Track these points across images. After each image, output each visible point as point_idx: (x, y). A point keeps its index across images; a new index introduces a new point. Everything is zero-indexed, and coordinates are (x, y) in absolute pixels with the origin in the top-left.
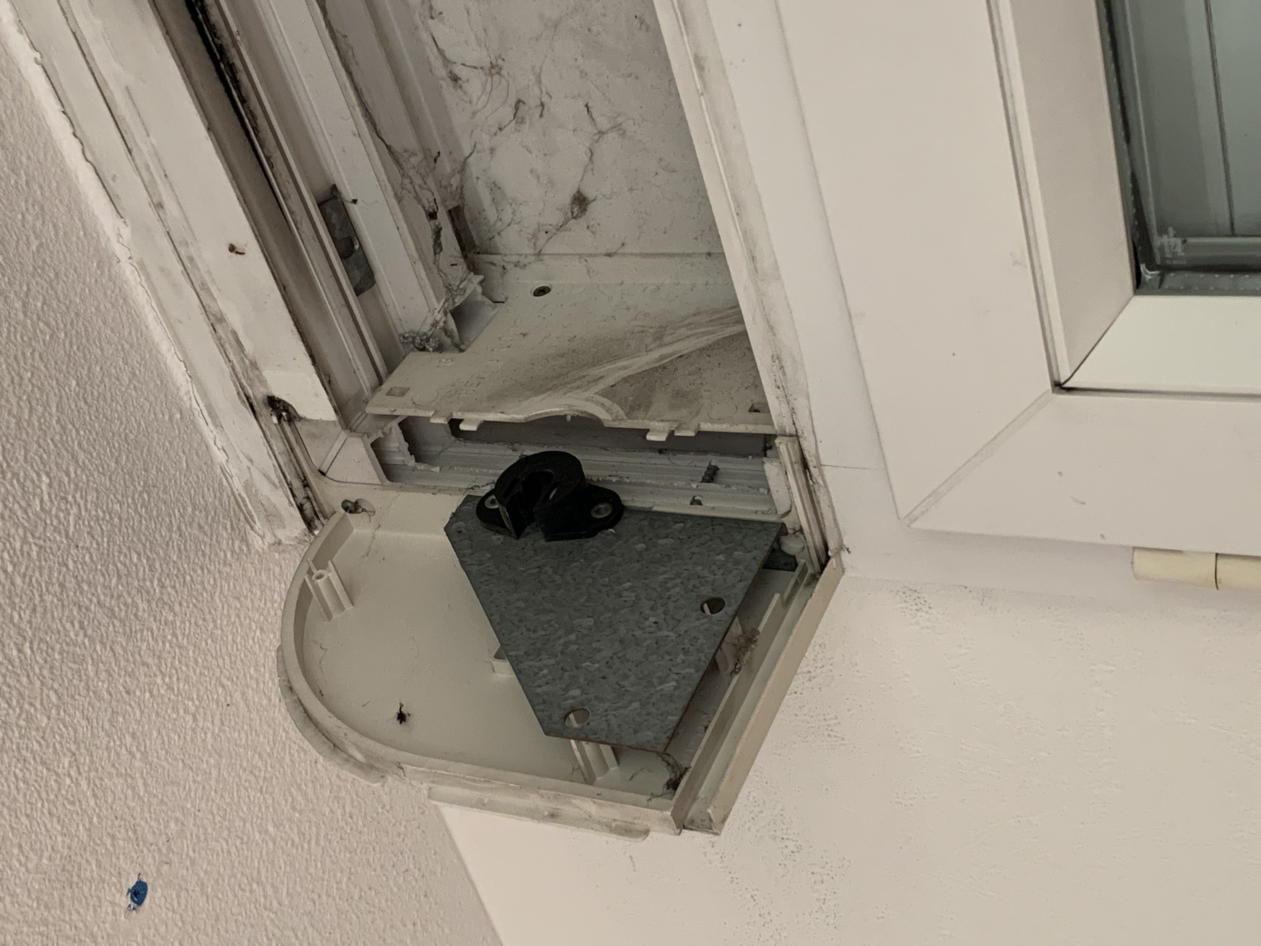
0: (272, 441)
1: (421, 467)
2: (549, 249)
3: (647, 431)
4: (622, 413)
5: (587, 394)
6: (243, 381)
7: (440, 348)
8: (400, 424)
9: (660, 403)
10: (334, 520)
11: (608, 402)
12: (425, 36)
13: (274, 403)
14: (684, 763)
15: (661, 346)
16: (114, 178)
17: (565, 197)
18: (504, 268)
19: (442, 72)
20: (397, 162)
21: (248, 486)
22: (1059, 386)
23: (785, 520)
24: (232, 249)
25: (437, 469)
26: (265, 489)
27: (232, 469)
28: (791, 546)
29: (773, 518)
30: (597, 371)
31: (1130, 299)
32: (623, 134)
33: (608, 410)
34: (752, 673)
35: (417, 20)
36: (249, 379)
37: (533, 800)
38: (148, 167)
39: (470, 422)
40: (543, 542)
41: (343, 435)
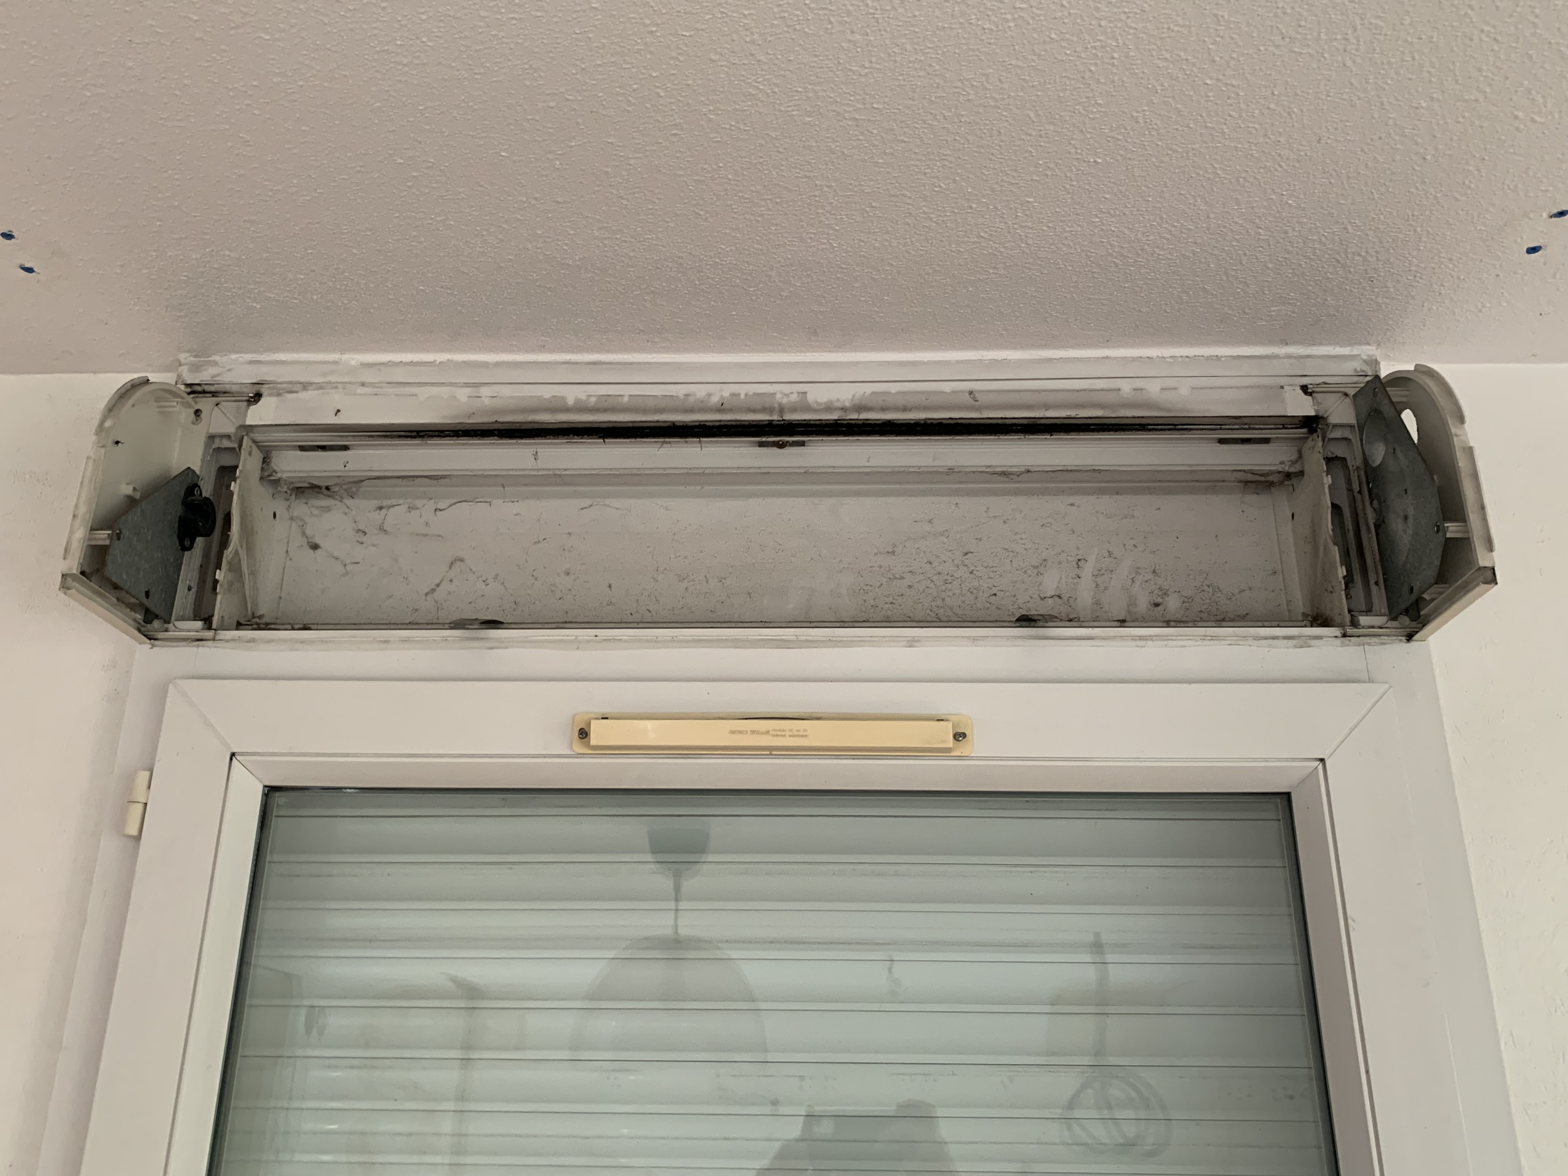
0: (238, 386)
1: (211, 450)
2: (294, 525)
3: (220, 570)
4: (229, 559)
5: (237, 542)
6: (271, 385)
7: (262, 469)
8: (234, 449)
9: (230, 576)
10: (192, 403)
11: (233, 551)
12: (401, 501)
13: (258, 396)
14: (93, 578)
15: (249, 574)
16: (379, 370)
17: (318, 540)
18: (288, 500)
19: (385, 503)
20: (355, 482)
21: (215, 363)
22: (233, 755)
23: (171, 625)
24: (338, 411)
25: (209, 458)
26: (212, 371)
27: (225, 359)
28: (156, 624)
29: (173, 619)
30: (244, 545)
31: (261, 781)
32: (344, 575)
33: (230, 553)
34: (113, 606)
35: (409, 501)
36: (273, 388)
37: (83, 509)
38: (381, 387)
39: (235, 487)
40: (179, 515)
41: (237, 424)
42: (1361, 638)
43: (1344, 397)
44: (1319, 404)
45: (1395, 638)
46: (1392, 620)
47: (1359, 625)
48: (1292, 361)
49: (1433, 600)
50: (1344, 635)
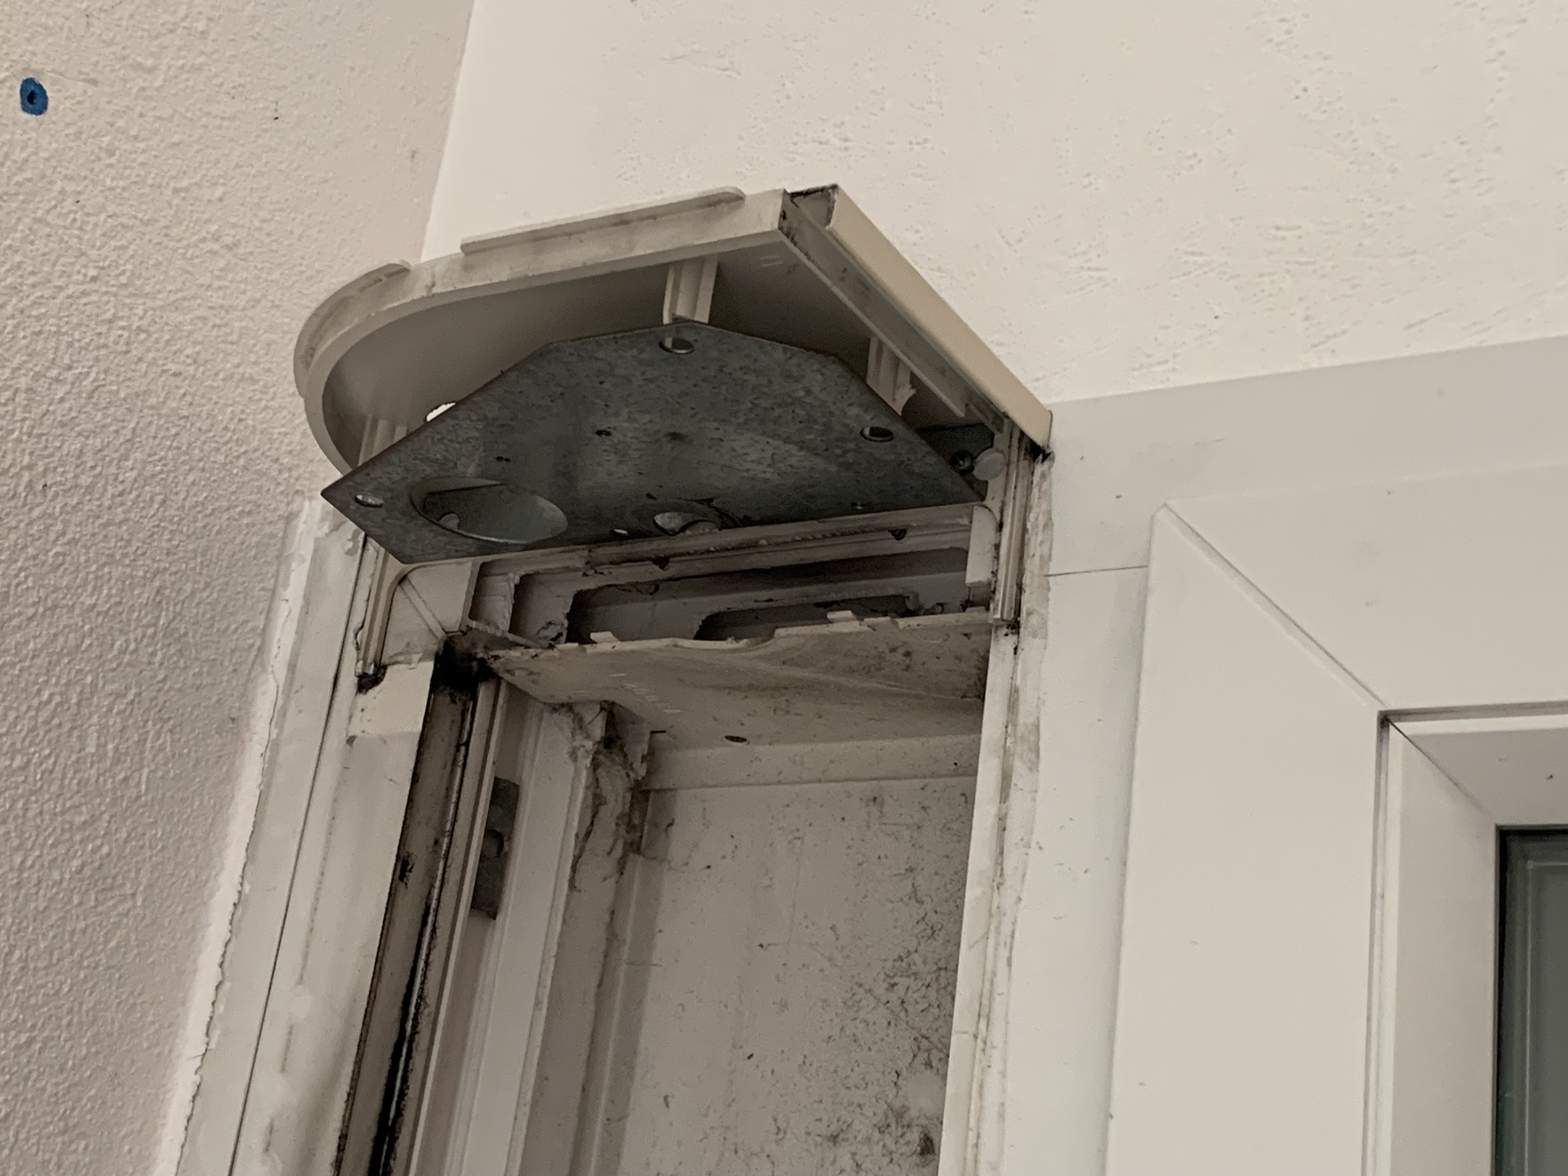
42: (1026, 580)
43: (406, 586)
44: (408, 649)
45: (1035, 490)
46: (983, 498)
47: (989, 584)
48: (292, 709)
49: (914, 381)
50: (1015, 626)
